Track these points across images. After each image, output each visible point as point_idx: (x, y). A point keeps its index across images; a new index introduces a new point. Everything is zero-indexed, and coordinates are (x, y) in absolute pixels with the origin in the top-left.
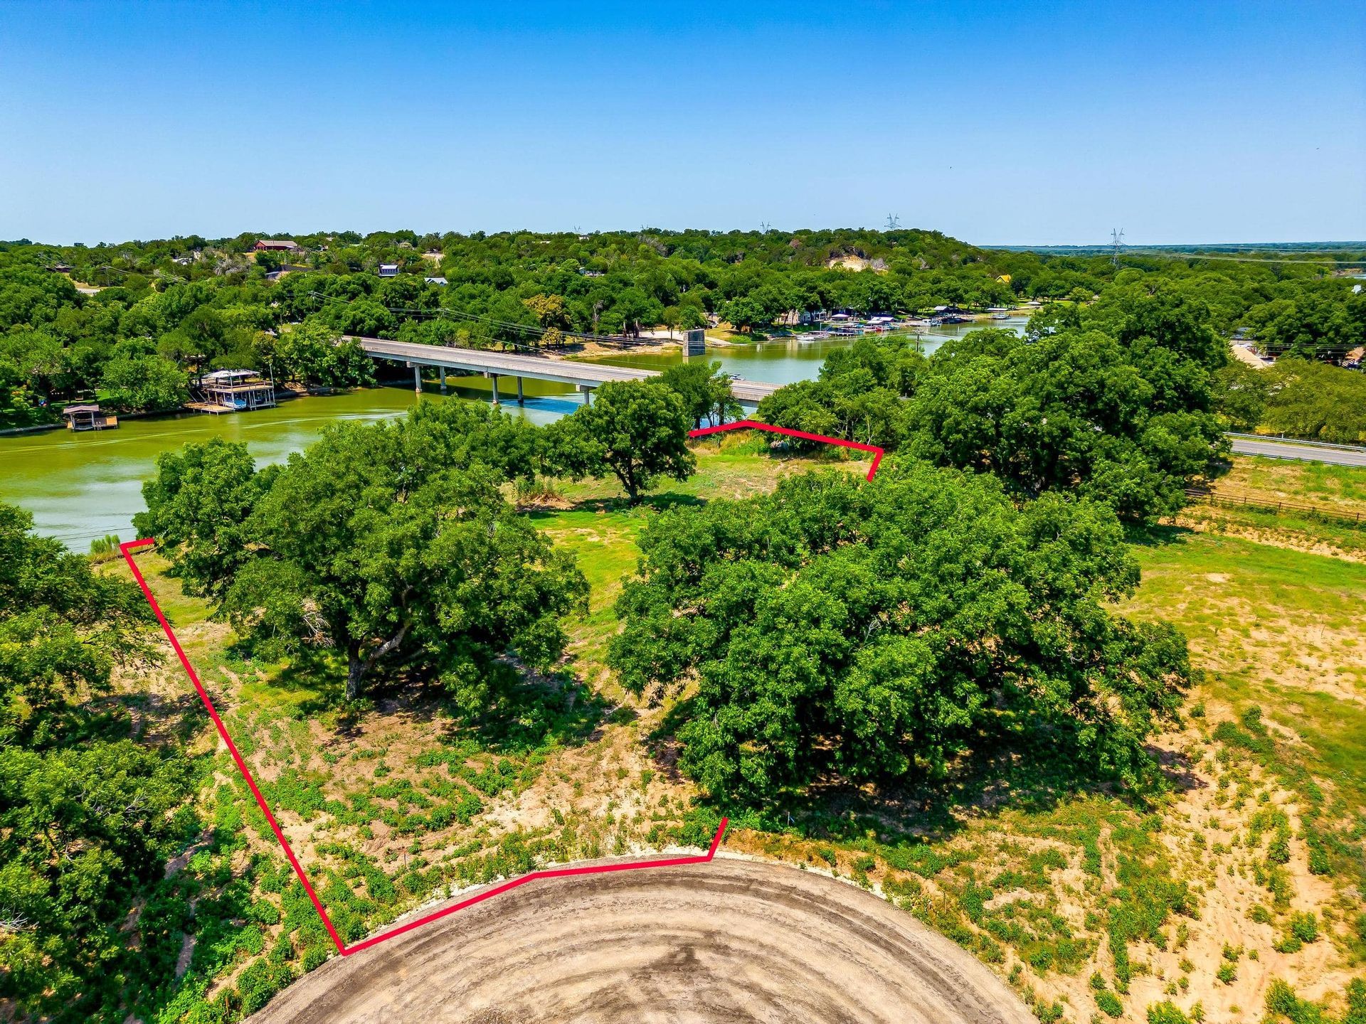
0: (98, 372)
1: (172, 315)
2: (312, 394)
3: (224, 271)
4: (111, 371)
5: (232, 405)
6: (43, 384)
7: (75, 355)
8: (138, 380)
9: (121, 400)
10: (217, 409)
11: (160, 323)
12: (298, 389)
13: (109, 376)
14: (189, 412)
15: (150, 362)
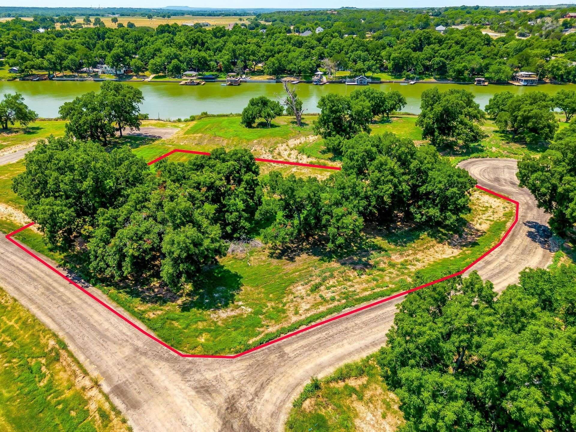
0: (488, 69)
1: (517, 51)
2: (551, 83)
3: (546, 28)
4: (492, 68)
5: (522, 83)
6: (473, 69)
7: (484, 62)
8: (498, 72)
9: (491, 78)
10: (517, 84)
11: (511, 54)
12: (548, 81)
13: (490, 70)
14: (508, 84)
15: (503, 67)
